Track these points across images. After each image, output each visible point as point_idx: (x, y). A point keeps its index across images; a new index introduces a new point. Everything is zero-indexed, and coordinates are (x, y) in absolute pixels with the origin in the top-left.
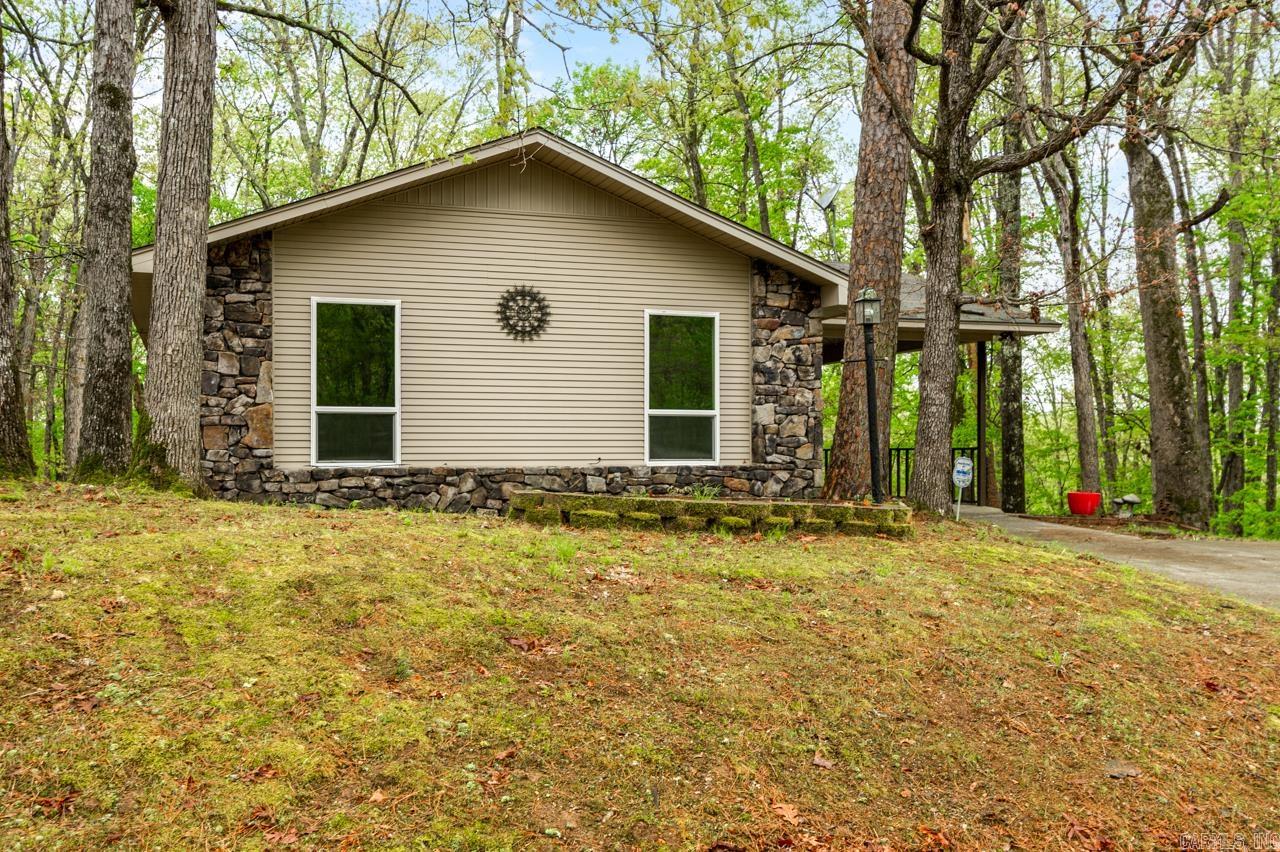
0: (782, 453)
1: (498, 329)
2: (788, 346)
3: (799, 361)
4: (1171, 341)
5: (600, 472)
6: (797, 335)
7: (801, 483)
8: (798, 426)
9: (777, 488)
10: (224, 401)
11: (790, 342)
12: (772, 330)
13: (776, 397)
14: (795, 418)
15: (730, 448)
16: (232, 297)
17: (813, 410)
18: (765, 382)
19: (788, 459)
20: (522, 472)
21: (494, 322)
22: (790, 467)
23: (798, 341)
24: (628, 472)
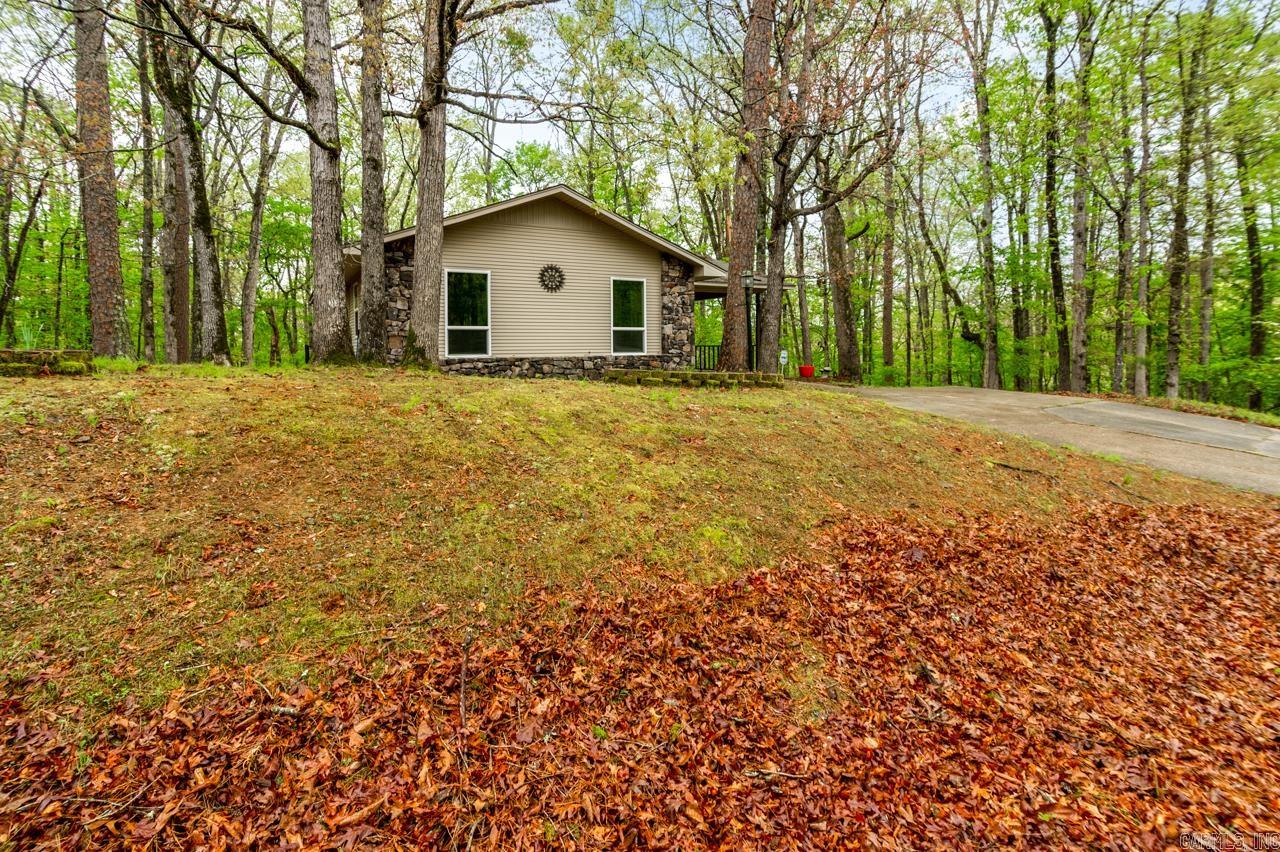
0: (676, 349)
1: (539, 286)
2: (679, 296)
3: (684, 303)
5: (590, 359)
6: (683, 290)
7: (685, 363)
8: (683, 335)
9: (674, 365)
10: (400, 323)
11: (680, 294)
12: (671, 288)
13: (672, 321)
14: (682, 332)
15: (651, 347)
16: (404, 268)
18: (668, 313)
19: (679, 351)
20: (552, 360)
21: (537, 283)
22: (680, 355)
23: (683, 294)
24: (603, 359)
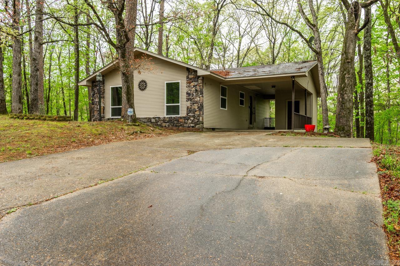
0: (192, 113)
1: (138, 89)
2: (194, 87)
3: (196, 90)
4: (343, 73)
5: (154, 118)
6: (196, 84)
7: (196, 120)
8: (196, 107)
9: (190, 122)
10: (97, 106)
12: (190, 84)
13: (191, 100)
14: (195, 105)
15: (183, 113)
17: (199, 102)
18: (189, 96)
19: (193, 114)
20: (140, 118)
21: (138, 88)
22: (194, 117)
23: (196, 86)
